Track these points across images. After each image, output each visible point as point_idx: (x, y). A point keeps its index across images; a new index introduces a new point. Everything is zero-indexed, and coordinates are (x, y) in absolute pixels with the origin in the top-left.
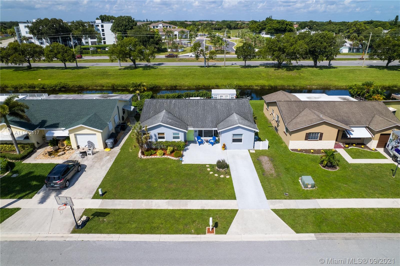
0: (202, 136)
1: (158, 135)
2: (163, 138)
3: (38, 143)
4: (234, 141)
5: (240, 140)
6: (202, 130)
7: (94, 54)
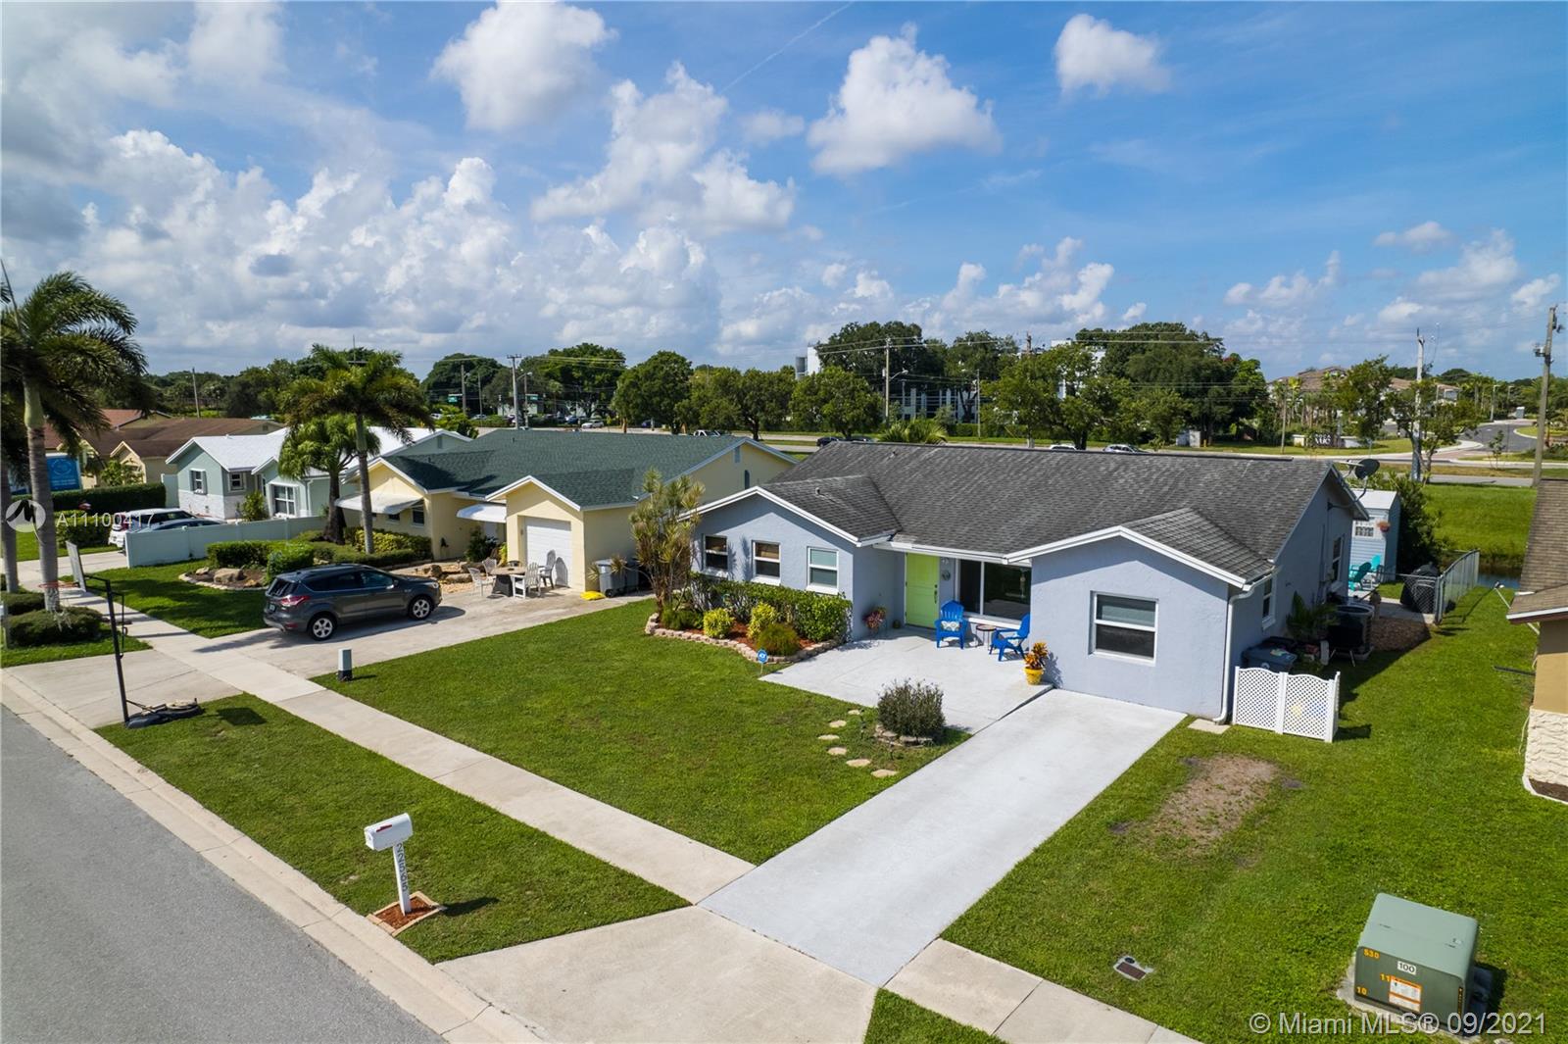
0: (977, 611)
1: (758, 555)
2: (773, 570)
3: (443, 543)
4: (1108, 639)
5: (1140, 644)
6: (979, 563)
7: (991, 436)
